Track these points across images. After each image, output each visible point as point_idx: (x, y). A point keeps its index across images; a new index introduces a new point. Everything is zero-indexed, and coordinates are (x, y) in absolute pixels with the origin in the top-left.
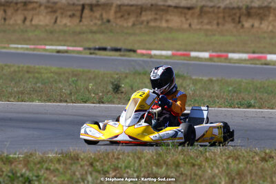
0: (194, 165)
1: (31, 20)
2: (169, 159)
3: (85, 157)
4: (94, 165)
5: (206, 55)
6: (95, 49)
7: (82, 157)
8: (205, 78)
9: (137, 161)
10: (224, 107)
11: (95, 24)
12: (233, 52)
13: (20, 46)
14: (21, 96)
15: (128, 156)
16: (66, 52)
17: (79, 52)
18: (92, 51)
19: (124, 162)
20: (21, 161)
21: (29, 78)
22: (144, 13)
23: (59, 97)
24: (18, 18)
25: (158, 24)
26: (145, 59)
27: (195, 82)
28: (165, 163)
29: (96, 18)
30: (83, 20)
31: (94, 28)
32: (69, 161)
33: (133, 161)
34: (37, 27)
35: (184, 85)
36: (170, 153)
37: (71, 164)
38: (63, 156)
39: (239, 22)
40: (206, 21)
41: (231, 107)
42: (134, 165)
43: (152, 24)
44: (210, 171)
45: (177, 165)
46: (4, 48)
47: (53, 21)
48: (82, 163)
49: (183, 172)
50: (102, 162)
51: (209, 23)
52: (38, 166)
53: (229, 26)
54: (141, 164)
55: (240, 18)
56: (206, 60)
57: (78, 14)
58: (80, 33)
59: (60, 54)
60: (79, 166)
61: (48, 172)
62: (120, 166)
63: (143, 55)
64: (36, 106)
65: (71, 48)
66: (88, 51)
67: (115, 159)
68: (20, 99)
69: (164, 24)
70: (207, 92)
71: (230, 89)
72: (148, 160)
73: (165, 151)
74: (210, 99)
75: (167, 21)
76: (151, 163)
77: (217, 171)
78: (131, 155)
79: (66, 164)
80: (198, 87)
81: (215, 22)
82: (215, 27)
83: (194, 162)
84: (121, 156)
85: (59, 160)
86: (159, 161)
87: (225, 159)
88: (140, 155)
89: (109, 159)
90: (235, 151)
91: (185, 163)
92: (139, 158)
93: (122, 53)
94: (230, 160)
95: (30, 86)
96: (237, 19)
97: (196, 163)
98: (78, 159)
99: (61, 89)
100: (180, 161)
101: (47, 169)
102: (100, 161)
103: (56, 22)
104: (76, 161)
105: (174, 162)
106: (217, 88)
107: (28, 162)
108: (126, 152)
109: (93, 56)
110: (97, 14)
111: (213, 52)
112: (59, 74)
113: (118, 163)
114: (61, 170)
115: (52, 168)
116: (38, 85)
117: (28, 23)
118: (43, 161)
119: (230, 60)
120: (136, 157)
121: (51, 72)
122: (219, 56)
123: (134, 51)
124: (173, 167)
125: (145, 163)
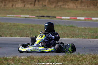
0: (78, 61)
1: (15, 6)
2: (69, 58)
3: (36, 58)
4: (40, 61)
5: (83, 18)
6: (40, 16)
7: (35, 58)
8: (83, 27)
9: (56, 59)
10: (90, 38)
11: (40, 7)
12: (94, 17)
13: (11, 15)
14: (11, 35)
15: (53, 58)
16: (29, 18)
17: (34, 18)
18: (39, 17)
19: (51, 60)
20: (11, 60)
21: (14, 28)
22: (59, 3)
23: (26, 35)
24: (10, 5)
25: (64, 7)
26: (59, 20)
27: (79, 29)
28: (67, 60)
29: (40, 4)
30: (36, 5)
31: (40, 9)
32: (30, 60)
33: (55, 59)
34: (17, 8)
35: (75, 30)
36: (69, 56)
37: (31, 61)
38: (27, 58)
39: (96, 5)
40: (83, 5)
41: (93, 38)
42: (55, 61)
43: (62, 7)
44: (85, 63)
45: (72, 61)
46: (5, 16)
47: (23, 6)
48: (35, 60)
49: (74, 63)
50: (43, 60)
51: (84, 6)
52: (18, 61)
53: (92, 7)
54: (58, 61)
55: (96, 4)
56: (83, 20)
57: (33, 3)
58: (34, 10)
59: (27, 19)
60: (34, 61)
61: (22, 64)
62: (49, 61)
63: (58, 19)
64: (17, 38)
65: (31, 16)
66: (37, 17)
67: (48, 59)
68: (11, 36)
69: (67, 7)
70: (84, 33)
71: (92, 31)
72: (61, 59)
73: (67, 55)
74: (85, 36)
75: (68, 5)
76: (62, 60)
77: (87, 63)
78: (54, 57)
79: (29, 61)
80: (80, 31)
81: (87, 6)
82: (86, 8)
83: (78, 59)
84: (50, 58)
85: (26, 59)
86: (65, 59)
87: (91, 58)
88: (57, 57)
89: (45, 59)
90: (94, 55)
91: (75, 60)
92: (57, 58)
93: (50, 18)
94: (92, 59)
95: (15, 31)
96: (95, 4)
97: (79, 60)
98: (33, 59)
99: (27, 32)
100: (73, 59)
101: (21, 63)
102: (42, 59)
103: (25, 6)
104: (33, 60)
105: (70, 60)
106: (87, 31)
107: (14, 60)
108: (52, 56)
109: (39, 19)
110: (41, 3)
111: (86, 17)
112: (26, 26)
113: (49, 60)
114: (27, 63)
115: (23, 62)
116: (18, 30)
117: (14, 7)
118: (20, 60)
119: (93, 20)
120: (56, 58)
121: (23, 26)
122: (88, 19)
123: (55, 17)
124: (70, 62)
125: (59, 60)
